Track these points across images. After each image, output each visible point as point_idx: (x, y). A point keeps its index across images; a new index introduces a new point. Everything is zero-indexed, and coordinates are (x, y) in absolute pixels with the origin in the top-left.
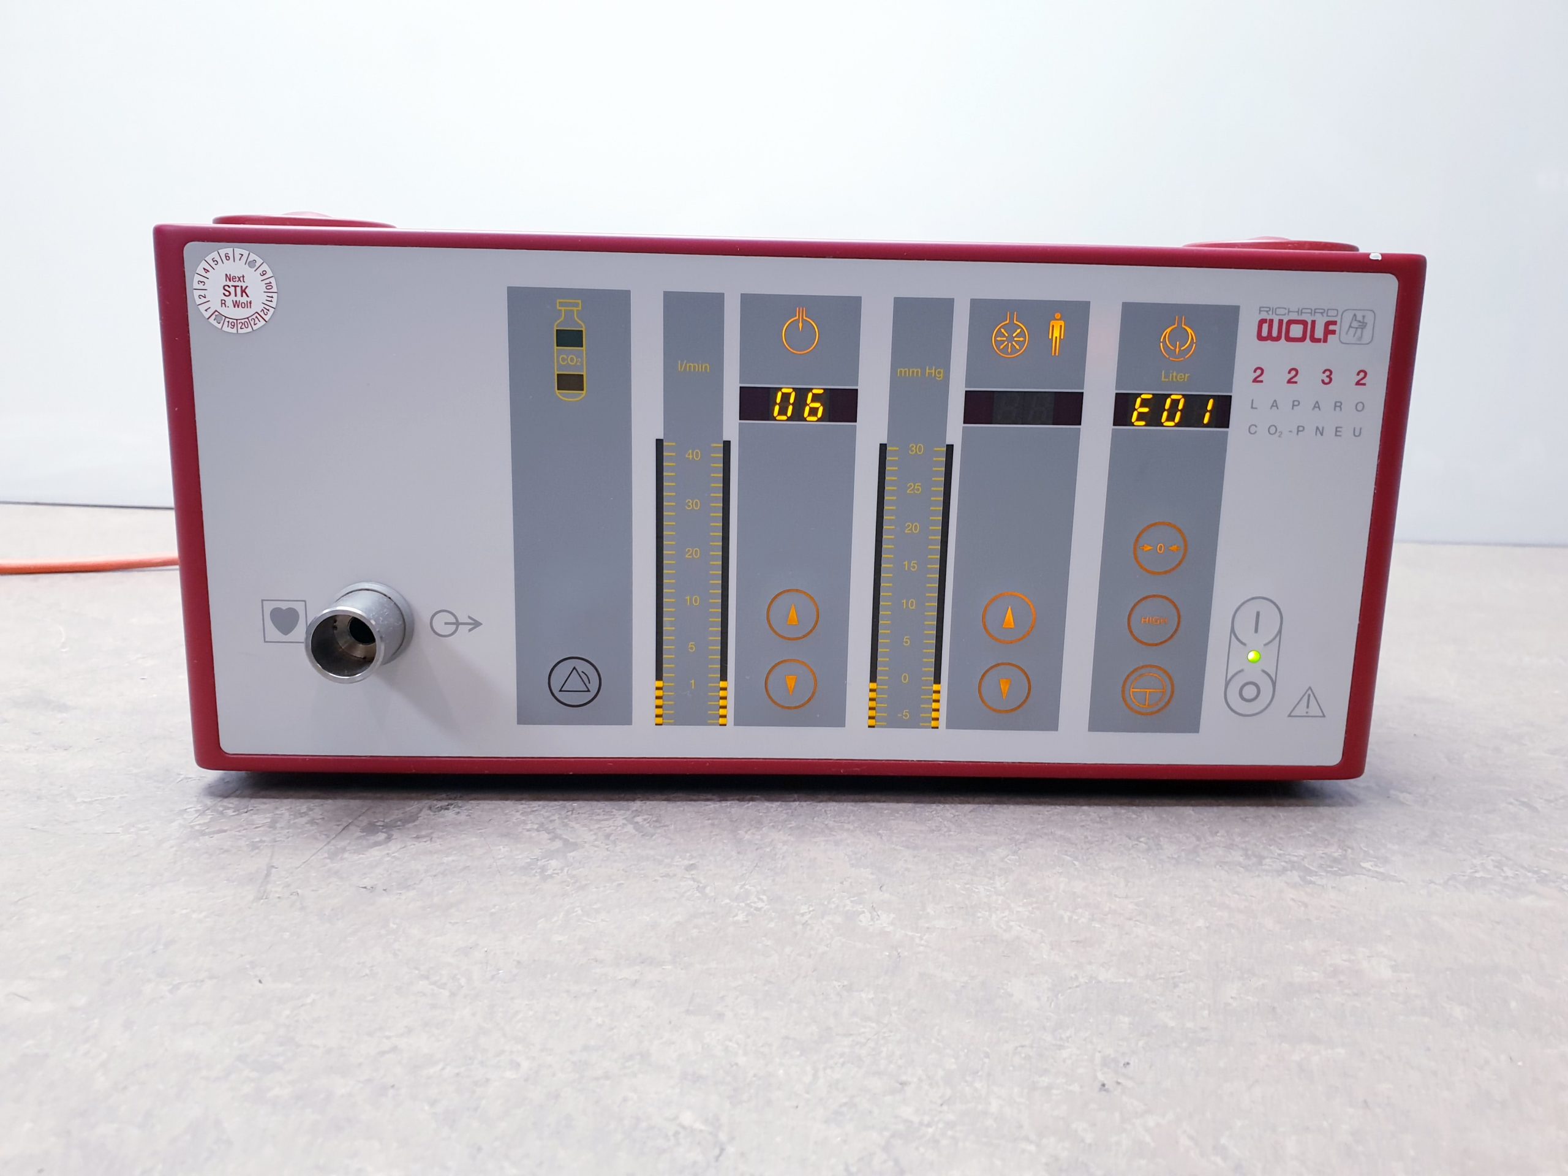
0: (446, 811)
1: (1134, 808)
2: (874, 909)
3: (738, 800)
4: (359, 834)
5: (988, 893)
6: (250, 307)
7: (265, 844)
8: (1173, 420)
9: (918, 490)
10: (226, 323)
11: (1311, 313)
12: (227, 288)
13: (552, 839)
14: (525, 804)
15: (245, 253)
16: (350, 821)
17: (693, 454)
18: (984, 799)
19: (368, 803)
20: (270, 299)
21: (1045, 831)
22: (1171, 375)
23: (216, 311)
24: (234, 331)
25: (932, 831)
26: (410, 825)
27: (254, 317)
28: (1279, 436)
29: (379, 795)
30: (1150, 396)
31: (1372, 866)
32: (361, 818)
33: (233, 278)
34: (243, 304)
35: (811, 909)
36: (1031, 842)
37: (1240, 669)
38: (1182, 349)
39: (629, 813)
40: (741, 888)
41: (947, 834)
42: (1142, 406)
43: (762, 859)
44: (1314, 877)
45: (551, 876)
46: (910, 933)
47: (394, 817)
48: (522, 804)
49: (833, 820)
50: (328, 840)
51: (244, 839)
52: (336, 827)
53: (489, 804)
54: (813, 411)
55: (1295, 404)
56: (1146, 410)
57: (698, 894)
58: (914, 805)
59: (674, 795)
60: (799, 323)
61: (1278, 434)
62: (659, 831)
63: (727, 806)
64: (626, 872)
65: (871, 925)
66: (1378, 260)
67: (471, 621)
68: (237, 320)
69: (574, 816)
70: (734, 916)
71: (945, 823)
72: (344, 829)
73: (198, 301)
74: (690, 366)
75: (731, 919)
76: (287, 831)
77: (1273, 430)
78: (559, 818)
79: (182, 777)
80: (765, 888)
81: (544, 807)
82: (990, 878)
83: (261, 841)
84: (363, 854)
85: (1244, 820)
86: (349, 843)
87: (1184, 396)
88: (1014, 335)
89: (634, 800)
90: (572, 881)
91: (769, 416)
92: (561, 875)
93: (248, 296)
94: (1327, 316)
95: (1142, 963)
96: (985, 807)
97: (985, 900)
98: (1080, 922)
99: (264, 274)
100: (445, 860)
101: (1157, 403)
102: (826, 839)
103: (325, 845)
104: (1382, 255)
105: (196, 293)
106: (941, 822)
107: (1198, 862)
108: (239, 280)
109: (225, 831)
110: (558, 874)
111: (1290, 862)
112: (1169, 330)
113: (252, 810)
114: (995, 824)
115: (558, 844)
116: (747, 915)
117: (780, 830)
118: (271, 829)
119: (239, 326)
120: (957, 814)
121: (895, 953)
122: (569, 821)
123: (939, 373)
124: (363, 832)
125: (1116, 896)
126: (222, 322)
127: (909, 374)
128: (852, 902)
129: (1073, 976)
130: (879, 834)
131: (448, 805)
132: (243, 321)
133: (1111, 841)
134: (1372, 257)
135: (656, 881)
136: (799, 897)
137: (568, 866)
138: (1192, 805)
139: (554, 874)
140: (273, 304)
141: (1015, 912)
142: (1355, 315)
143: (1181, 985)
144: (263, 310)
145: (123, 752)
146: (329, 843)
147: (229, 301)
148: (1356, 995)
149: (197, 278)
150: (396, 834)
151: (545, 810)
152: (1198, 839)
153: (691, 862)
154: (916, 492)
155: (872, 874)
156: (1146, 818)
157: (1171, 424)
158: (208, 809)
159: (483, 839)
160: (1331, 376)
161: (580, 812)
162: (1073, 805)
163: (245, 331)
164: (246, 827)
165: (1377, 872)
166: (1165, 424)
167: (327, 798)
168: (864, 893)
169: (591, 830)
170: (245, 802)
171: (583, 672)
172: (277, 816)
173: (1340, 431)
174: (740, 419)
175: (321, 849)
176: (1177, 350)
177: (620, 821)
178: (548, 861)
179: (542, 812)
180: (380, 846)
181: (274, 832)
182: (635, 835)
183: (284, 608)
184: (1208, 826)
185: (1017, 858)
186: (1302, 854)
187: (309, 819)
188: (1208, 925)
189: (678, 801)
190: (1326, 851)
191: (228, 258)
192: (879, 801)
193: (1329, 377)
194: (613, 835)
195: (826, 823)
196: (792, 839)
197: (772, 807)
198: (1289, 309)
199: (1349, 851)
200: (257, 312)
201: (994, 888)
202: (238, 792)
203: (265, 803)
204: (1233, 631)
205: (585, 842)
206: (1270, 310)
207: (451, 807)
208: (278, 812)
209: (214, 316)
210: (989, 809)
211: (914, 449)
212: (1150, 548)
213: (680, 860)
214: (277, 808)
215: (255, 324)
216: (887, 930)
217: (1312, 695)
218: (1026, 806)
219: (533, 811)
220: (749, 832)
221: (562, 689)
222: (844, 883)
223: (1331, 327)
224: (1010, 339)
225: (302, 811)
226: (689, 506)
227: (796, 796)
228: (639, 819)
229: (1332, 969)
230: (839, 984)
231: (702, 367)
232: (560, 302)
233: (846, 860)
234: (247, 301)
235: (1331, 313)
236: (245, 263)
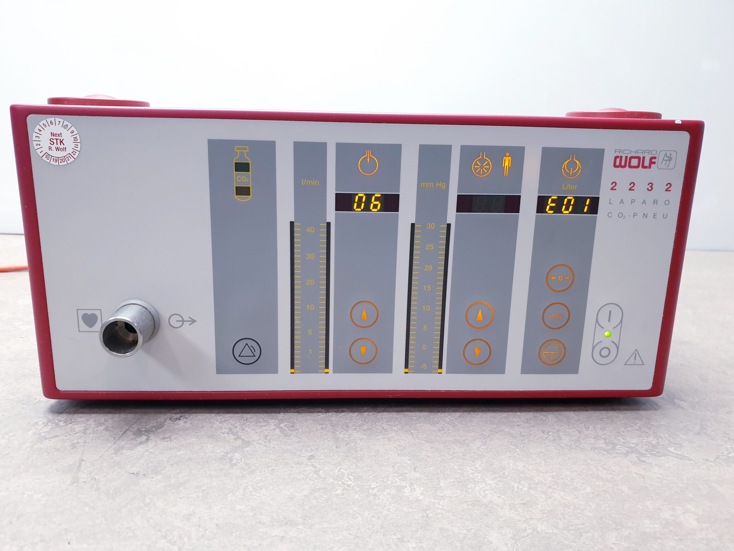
0: (179, 421)
1: (544, 413)
2: (412, 484)
3: (336, 412)
4: (132, 437)
5: (472, 472)
6: (66, 151)
7: (80, 444)
8: (568, 210)
9: (432, 248)
10: (52, 160)
11: (643, 153)
12: (52, 140)
13: (236, 439)
14: (222, 416)
15: (62, 121)
16: (128, 428)
17: (310, 230)
18: (465, 409)
19: (138, 416)
20: (76, 146)
21: (499, 429)
22: (567, 186)
23: (46, 153)
24: (57, 164)
25: (440, 430)
26: (160, 430)
27: (68, 156)
28: (624, 218)
29: (143, 411)
30: (556, 198)
31: (674, 450)
32: (133, 426)
33: (55, 135)
34: (61, 149)
35: (378, 485)
36: (492, 437)
37: (600, 340)
38: (574, 172)
39: (277, 421)
40: (339, 471)
41: (447, 432)
42: (552, 203)
43: (349, 451)
44: (645, 458)
45: (235, 464)
46: (433, 501)
47: (151, 425)
48: (220, 416)
49: (386, 424)
50: (115, 441)
51: (68, 441)
52: (120, 432)
53: (202, 416)
54: (375, 206)
55: (633, 201)
56: (554, 205)
57: (315, 476)
58: (428, 413)
59: (301, 409)
60: (368, 158)
62: (293, 433)
63: (329, 416)
64: (276, 461)
65: (411, 495)
66: (679, 124)
67: (191, 320)
68: (58, 158)
69: (247, 424)
70: (335, 491)
71: (446, 425)
72: (123, 434)
73: (36, 147)
74: (308, 182)
75: (334, 493)
76: (92, 435)
77: (621, 215)
78: (239, 425)
79: (37, 400)
80: (352, 471)
81: (231, 418)
82: (473, 461)
83: (78, 443)
84: (133, 450)
85: (602, 419)
86: (126, 443)
87: (574, 197)
88: (484, 165)
89: (279, 413)
90: (247, 467)
91: (351, 209)
92: (241, 463)
93: (64, 145)
94: (651, 154)
95: (560, 519)
96: (466, 414)
97: (471, 476)
98: (523, 490)
99: (73, 133)
100: (178, 453)
101: (559, 201)
102: (384, 437)
103: (113, 444)
104: (682, 121)
105: (35, 143)
106: (444, 424)
107: (581, 448)
108: (59, 135)
109: (58, 436)
110: (239, 463)
111: (630, 447)
112: (567, 162)
113: (74, 421)
114: (473, 425)
115: (239, 442)
116: (343, 490)
117: (359, 431)
118: (84, 434)
119: (60, 161)
120: (452, 419)
121: (425, 515)
122: (245, 427)
123: (443, 185)
124: (134, 435)
125: (541, 472)
126: (50, 159)
127: (427, 186)
128: (400, 479)
129: (524, 529)
130: (411, 433)
131: (180, 417)
132: (62, 158)
133: (534, 434)
134: (676, 122)
135: (292, 467)
136: (371, 477)
137: (244, 458)
138: (573, 411)
139: (237, 463)
140: (79, 149)
141: (488, 484)
142: (666, 154)
143: (584, 534)
144: (72, 152)
145: (6, 385)
146: (115, 443)
147: (53, 147)
148: (681, 540)
149: (35, 135)
150: (152, 437)
151: (232, 420)
152: (580, 432)
153: (311, 454)
154: (430, 249)
155: (410, 460)
156: (551, 419)
157: (567, 212)
158: (50, 422)
159: (198, 439)
160: (653, 187)
161: (251, 420)
162: (512, 411)
163: (63, 164)
164: (70, 433)
165: (677, 454)
166: (564, 212)
167: (115, 413)
168: (406, 473)
169: (257, 433)
170: (70, 416)
171: (251, 346)
172: (87, 425)
173: (656, 216)
174: (336, 211)
175: (110, 447)
176: (571, 173)
177: (272, 427)
178: (234, 454)
179: (230, 421)
180: (143, 444)
181: (85, 436)
182: (281, 436)
183: (89, 314)
184: (584, 424)
185: (486, 447)
186: (636, 443)
187: (104, 427)
188: (592, 491)
189: (303, 413)
190: (649, 439)
191: (52, 123)
192: (410, 411)
193: (651, 187)
194: (269, 436)
195: (383, 426)
196: (366, 438)
197: (353, 416)
198: (631, 151)
199: (660, 439)
200: (69, 154)
201: (475, 468)
202: (67, 411)
203: (81, 417)
204: (597, 321)
205: (254, 441)
206: (620, 151)
207: (182, 418)
208: (88, 423)
209: (45, 156)
210: (468, 415)
211: (429, 226)
212: (555, 278)
213: (305, 452)
214: (88, 420)
215: (68, 160)
216: (420, 498)
217: (637, 354)
218: (487, 413)
219: (226, 421)
220: (342, 433)
221: (240, 355)
222: (395, 467)
223: (653, 160)
224: (482, 167)
225: (101, 422)
226: (308, 257)
227: (366, 409)
228: (282, 425)
229: (665, 522)
230: (396, 537)
231: (315, 182)
232: (236, 148)
233: (395, 451)
234: (64, 147)
235: (653, 152)
236: (62, 127)
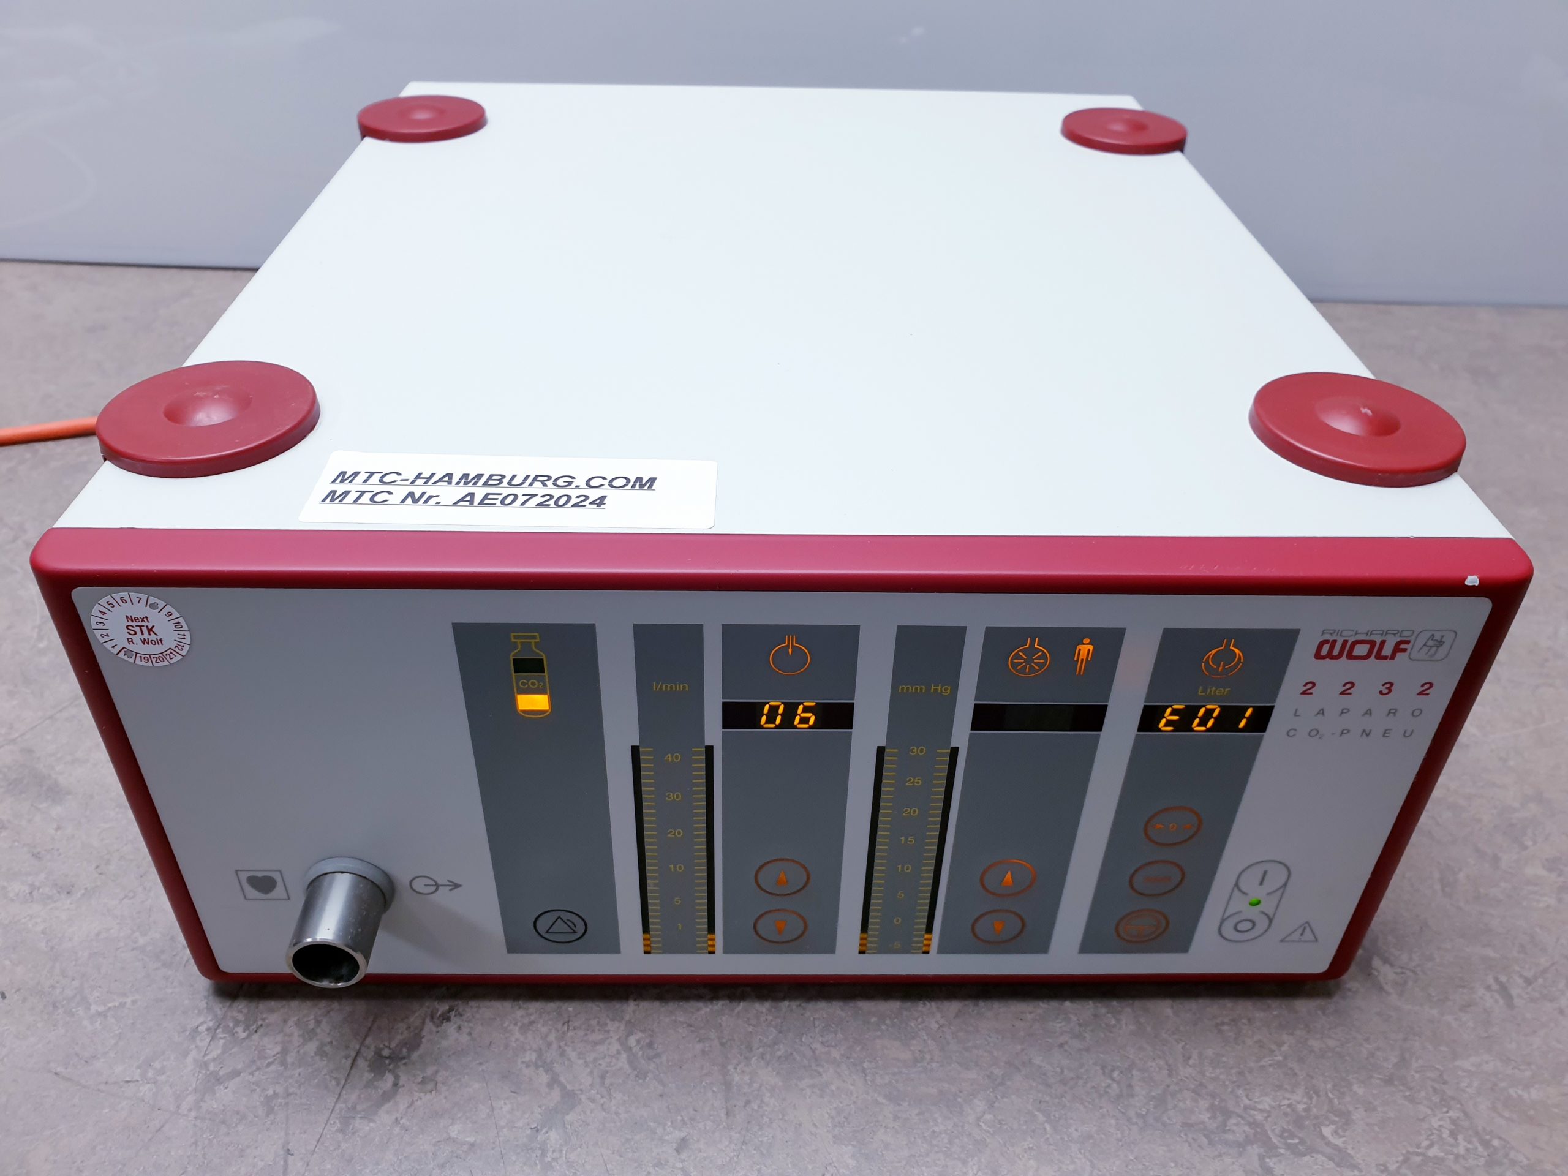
0: (448, 1024)
4: (367, 1076)
6: (162, 644)
7: (279, 1101)
8: (1205, 725)
9: (918, 783)
10: (138, 658)
11: (1382, 634)
12: (130, 628)
13: (550, 1085)
15: (144, 597)
16: (358, 1047)
17: (672, 757)
19: (373, 1006)
20: (183, 637)
21: (1024, 1058)
22: (1209, 689)
23: (124, 648)
24: (150, 664)
26: (416, 1055)
27: (168, 652)
28: (1320, 738)
30: (1182, 707)
32: (368, 1041)
33: (135, 620)
34: (153, 642)
36: (1008, 1083)
37: (1239, 909)
38: (1226, 667)
39: (623, 1027)
41: (929, 1067)
43: (749, 1126)
44: (1274, 1160)
45: (550, 1166)
47: (399, 1034)
49: (820, 1039)
50: (339, 1089)
51: (259, 1091)
52: (345, 1060)
55: (1344, 711)
56: (1176, 718)
60: (789, 648)
61: (1318, 737)
64: (621, 1155)
66: (1474, 586)
67: (451, 884)
68: (150, 655)
69: (569, 1034)
72: (351, 1066)
74: (666, 687)
76: (299, 1070)
77: (1314, 733)
78: (556, 1037)
81: (541, 1018)
82: (963, 1163)
83: (275, 1095)
84: (373, 1121)
86: (359, 1097)
87: (1220, 706)
88: (1034, 657)
91: (755, 725)
92: (560, 1161)
93: (156, 635)
94: (1401, 636)
99: (170, 615)
100: (451, 1131)
101: (1188, 713)
102: (812, 1081)
103: (337, 1102)
104: (1480, 581)
105: (98, 633)
108: (143, 620)
109: (239, 1073)
110: (557, 1160)
111: (1254, 1123)
112: (1213, 652)
115: (555, 1096)
118: (282, 1068)
119: (154, 660)
120: (942, 1021)
123: (946, 689)
124: (371, 1071)
126: (134, 657)
127: (912, 690)
130: (863, 1070)
131: (449, 1010)
132: (157, 656)
133: (1085, 1078)
134: (1469, 584)
137: (566, 1143)
139: (554, 1160)
140: (188, 640)
142: (1433, 635)
144: (176, 646)
146: (339, 1096)
149: (94, 619)
150: (403, 1076)
151: (542, 1023)
152: (1170, 1071)
153: (683, 1133)
154: (915, 784)
157: (1203, 729)
158: (220, 1024)
159: (485, 1084)
160: (1392, 688)
161: (576, 1027)
163: (161, 664)
164: (259, 1063)
166: (1195, 729)
169: (587, 1065)
170: (253, 1008)
171: (568, 920)
172: (286, 1038)
173: (1389, 733)
174: (723, 728)
176: (1220, 668)
177: (615, 1045)
178: (548, 1131)
179: (539, 1026)
180: (389, 1102)
181: (285, 1074)
182: (629, 1078)
183: (261, 875)
187: (316, 1044)
189: (671, 999)
190: (1292, 1099)
191: (124, 601)
193: (1388, 688)
194: (608, 1075)
198: (1357, 632)
199: (1315, 1098)
200: (171, 648)
204: (1238, 883)
205: (582, 1091)
206: (1334, 634)
207: (452, 1016)
208: (287, 1030)
209: (123, 653)
211: (915, 750)
212: (1162, 826)
213: (672, 1128)
214: (285, 1022)
215: (171, 658)
217: (1309, 926)
219: (531, 1023)
221: (549, 932)
223: (1403, 646)
224: (1029, 660)
225: (310, 1026)
226: (671, 798)
231: (680, 687)
232: (514, 636)
233: (829, 1127)
234: (157, 639)
235: (1405, 634)
236: (146, 606)
